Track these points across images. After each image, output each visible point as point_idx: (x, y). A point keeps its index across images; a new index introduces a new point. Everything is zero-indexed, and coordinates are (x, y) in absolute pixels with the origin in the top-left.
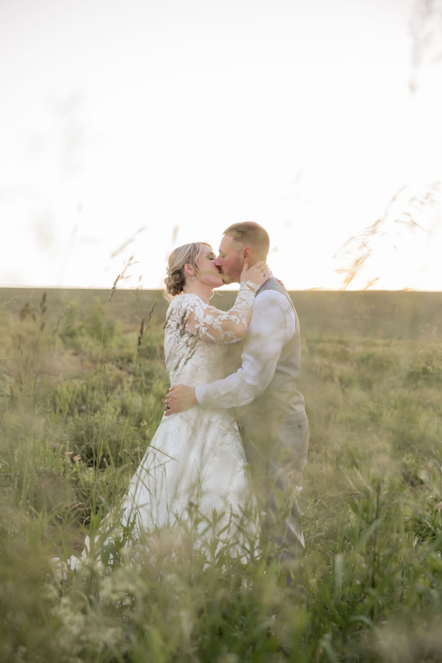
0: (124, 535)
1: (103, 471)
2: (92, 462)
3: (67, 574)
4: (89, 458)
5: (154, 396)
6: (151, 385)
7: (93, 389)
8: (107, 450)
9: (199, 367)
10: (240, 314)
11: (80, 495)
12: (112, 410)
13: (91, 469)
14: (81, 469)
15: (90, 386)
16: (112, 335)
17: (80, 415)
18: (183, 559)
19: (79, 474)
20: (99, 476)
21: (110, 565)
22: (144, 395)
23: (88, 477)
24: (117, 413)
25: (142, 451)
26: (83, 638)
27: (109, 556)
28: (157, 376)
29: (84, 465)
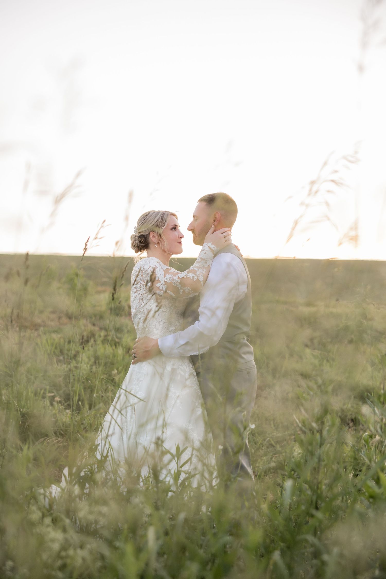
0: (98, 467)
1: (79, 413)
2: (69, 405)
3: (49, 500)
4: (66, 402)
5: (123, 348)
6: (120, 338)
7: (69, 342)
8: (82, 395)
9: (162, 321)
10: (197, 272)
11: (58, 434)
12: (87, 360)
13: (68, 411)
14: (59, 411)
15: (67, 340)
16: (86, 295)
17: (58, 364)
18: (150, 488)
19: (58, 416)
20: (76, 417)
21: (86, 494)
22: (114, 347)
23: (65, 418)
24: (90, 363)
25: (112, 395)
26: (63, 554)
27: (85, 485)
28: (126, 330)
29: (62, 408)
